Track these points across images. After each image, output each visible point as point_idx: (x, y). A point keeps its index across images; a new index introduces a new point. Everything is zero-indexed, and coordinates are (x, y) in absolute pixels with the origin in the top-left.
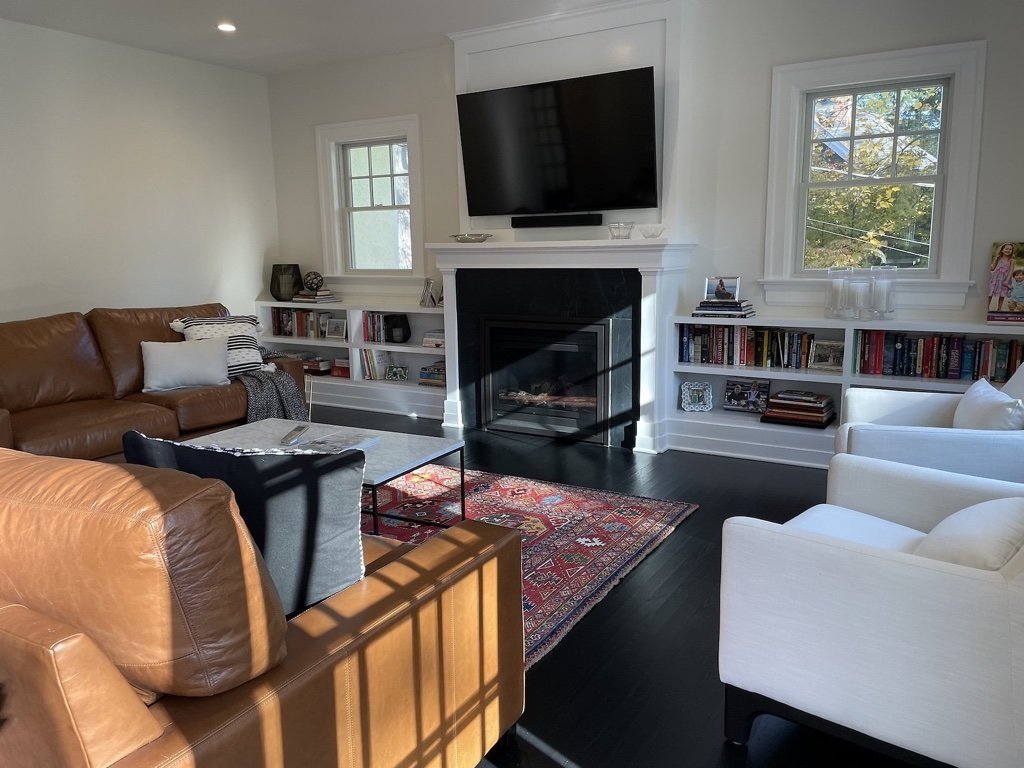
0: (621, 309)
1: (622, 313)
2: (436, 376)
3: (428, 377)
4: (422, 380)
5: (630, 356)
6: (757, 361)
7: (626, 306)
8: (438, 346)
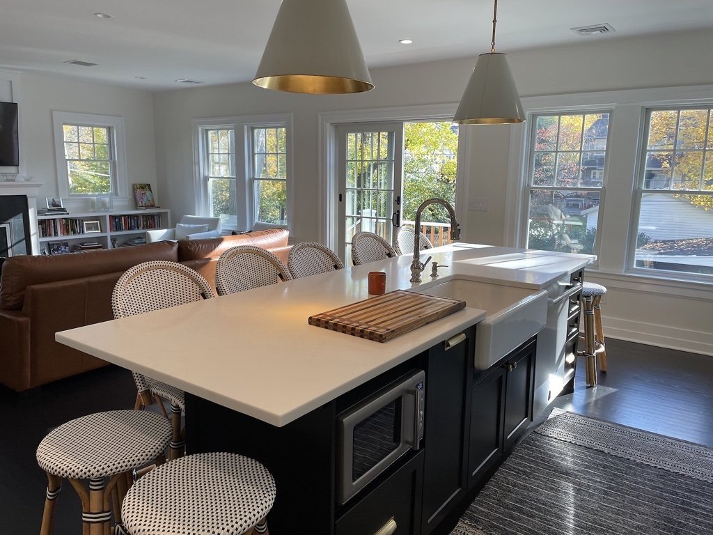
0: (17, 215)
5: (24, 237)
6: (68, 233)
7: (19, 213)
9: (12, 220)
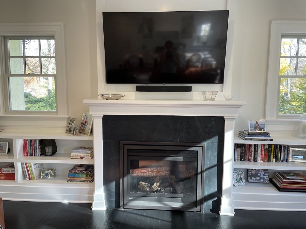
0: (212, 137)
1: (212, 140)
2: (80, 176)
3: (74, 176)
4: (69, 178)
6: (269, 160)
7: (214, 136)
8: (82, 158)
9: (205, 143)
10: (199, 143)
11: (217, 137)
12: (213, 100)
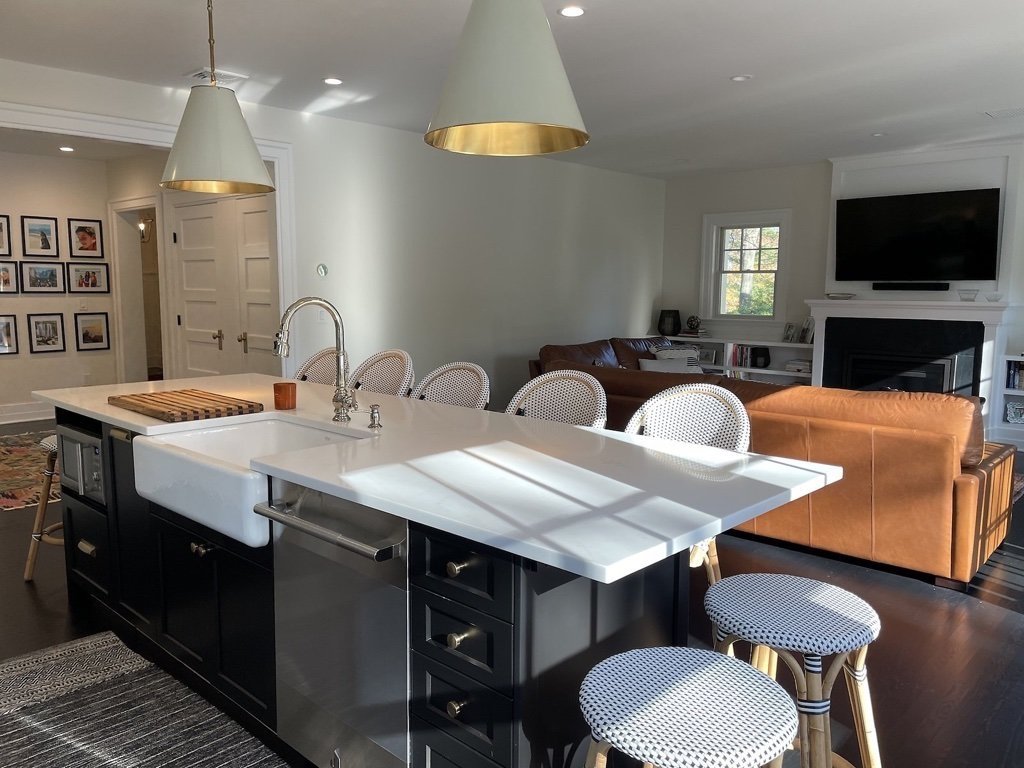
1: (966, 351)
5: (971, 382)
7: (970, 347)
8: (799, 371)
9: (956, 356)
10: (949, 355)
11: (973, 349)
12: (973, 301)
